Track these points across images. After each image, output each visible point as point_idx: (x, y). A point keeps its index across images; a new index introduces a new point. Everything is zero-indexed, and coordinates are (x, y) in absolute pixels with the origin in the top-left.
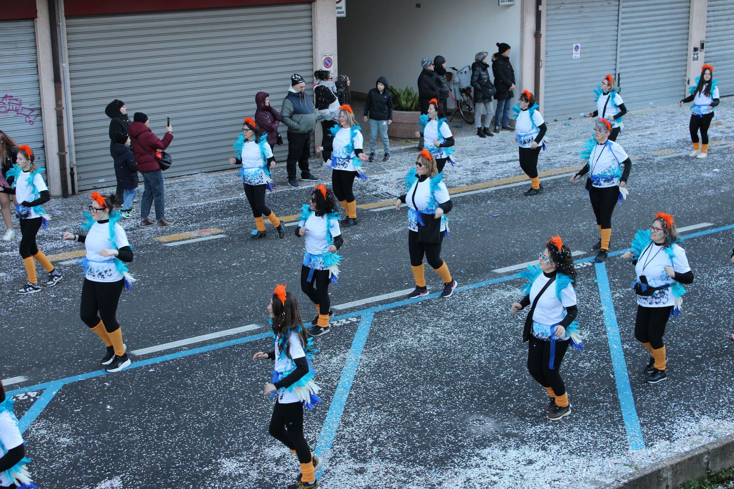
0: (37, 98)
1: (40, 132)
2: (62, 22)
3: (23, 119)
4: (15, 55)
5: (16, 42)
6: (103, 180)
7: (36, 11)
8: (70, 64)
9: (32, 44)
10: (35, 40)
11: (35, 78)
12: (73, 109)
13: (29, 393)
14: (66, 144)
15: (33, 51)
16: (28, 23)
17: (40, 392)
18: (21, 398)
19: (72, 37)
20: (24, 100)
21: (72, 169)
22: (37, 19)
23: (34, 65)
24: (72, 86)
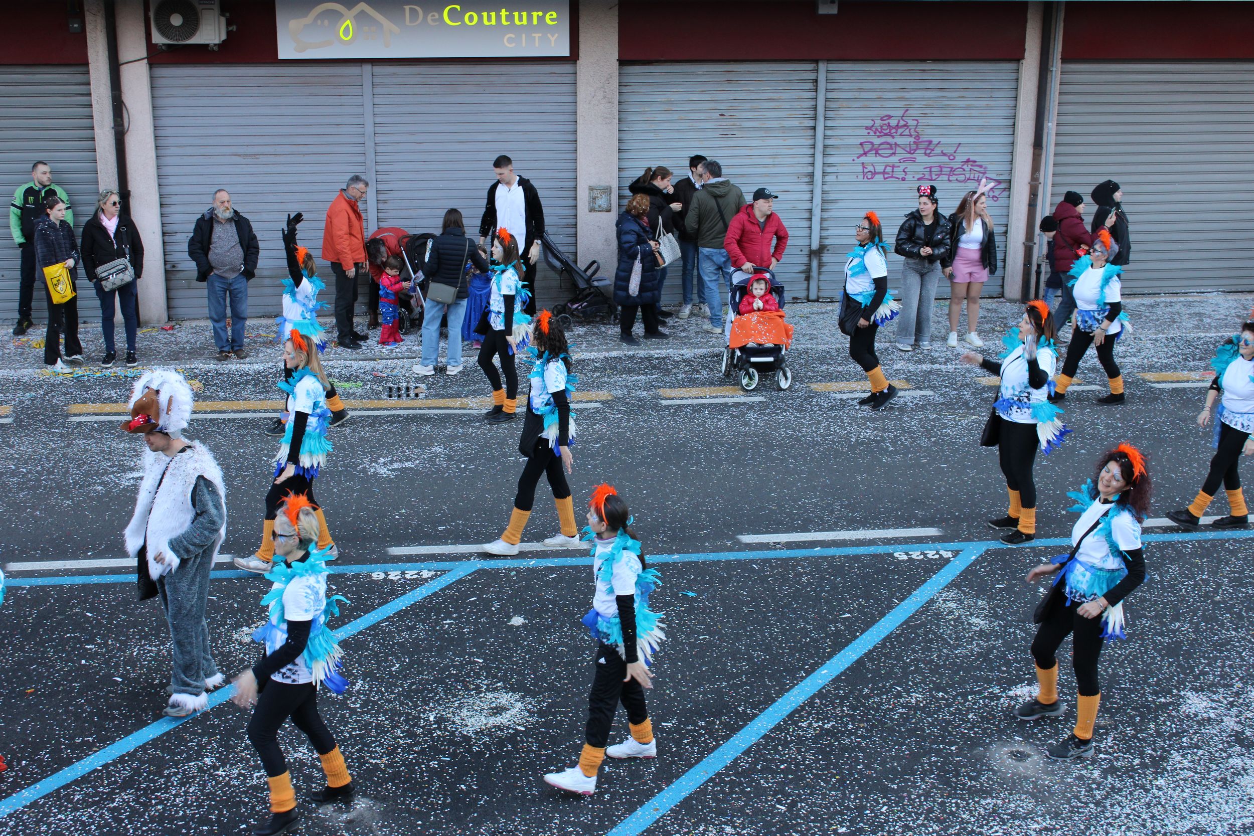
0: (1007, 167)
1: (1004, 212)
2: (1057, 66)
4: (987, 107)
7: (1024, 50)
8: (1058, 124)
9: (1013, 94)
10: (1016, 89)
11: (1009, 139)
12: (1053, 185)
13: (942, 552)
15: (1012, 103)
16: (1012, 66)
17: (956, 553)
18: (930, 556)
19: (1067, 88)
20: (990, 167)
21: (1039, 266)
22: (1024, 61)
23: (1010, 122)
24: (1056, 155)
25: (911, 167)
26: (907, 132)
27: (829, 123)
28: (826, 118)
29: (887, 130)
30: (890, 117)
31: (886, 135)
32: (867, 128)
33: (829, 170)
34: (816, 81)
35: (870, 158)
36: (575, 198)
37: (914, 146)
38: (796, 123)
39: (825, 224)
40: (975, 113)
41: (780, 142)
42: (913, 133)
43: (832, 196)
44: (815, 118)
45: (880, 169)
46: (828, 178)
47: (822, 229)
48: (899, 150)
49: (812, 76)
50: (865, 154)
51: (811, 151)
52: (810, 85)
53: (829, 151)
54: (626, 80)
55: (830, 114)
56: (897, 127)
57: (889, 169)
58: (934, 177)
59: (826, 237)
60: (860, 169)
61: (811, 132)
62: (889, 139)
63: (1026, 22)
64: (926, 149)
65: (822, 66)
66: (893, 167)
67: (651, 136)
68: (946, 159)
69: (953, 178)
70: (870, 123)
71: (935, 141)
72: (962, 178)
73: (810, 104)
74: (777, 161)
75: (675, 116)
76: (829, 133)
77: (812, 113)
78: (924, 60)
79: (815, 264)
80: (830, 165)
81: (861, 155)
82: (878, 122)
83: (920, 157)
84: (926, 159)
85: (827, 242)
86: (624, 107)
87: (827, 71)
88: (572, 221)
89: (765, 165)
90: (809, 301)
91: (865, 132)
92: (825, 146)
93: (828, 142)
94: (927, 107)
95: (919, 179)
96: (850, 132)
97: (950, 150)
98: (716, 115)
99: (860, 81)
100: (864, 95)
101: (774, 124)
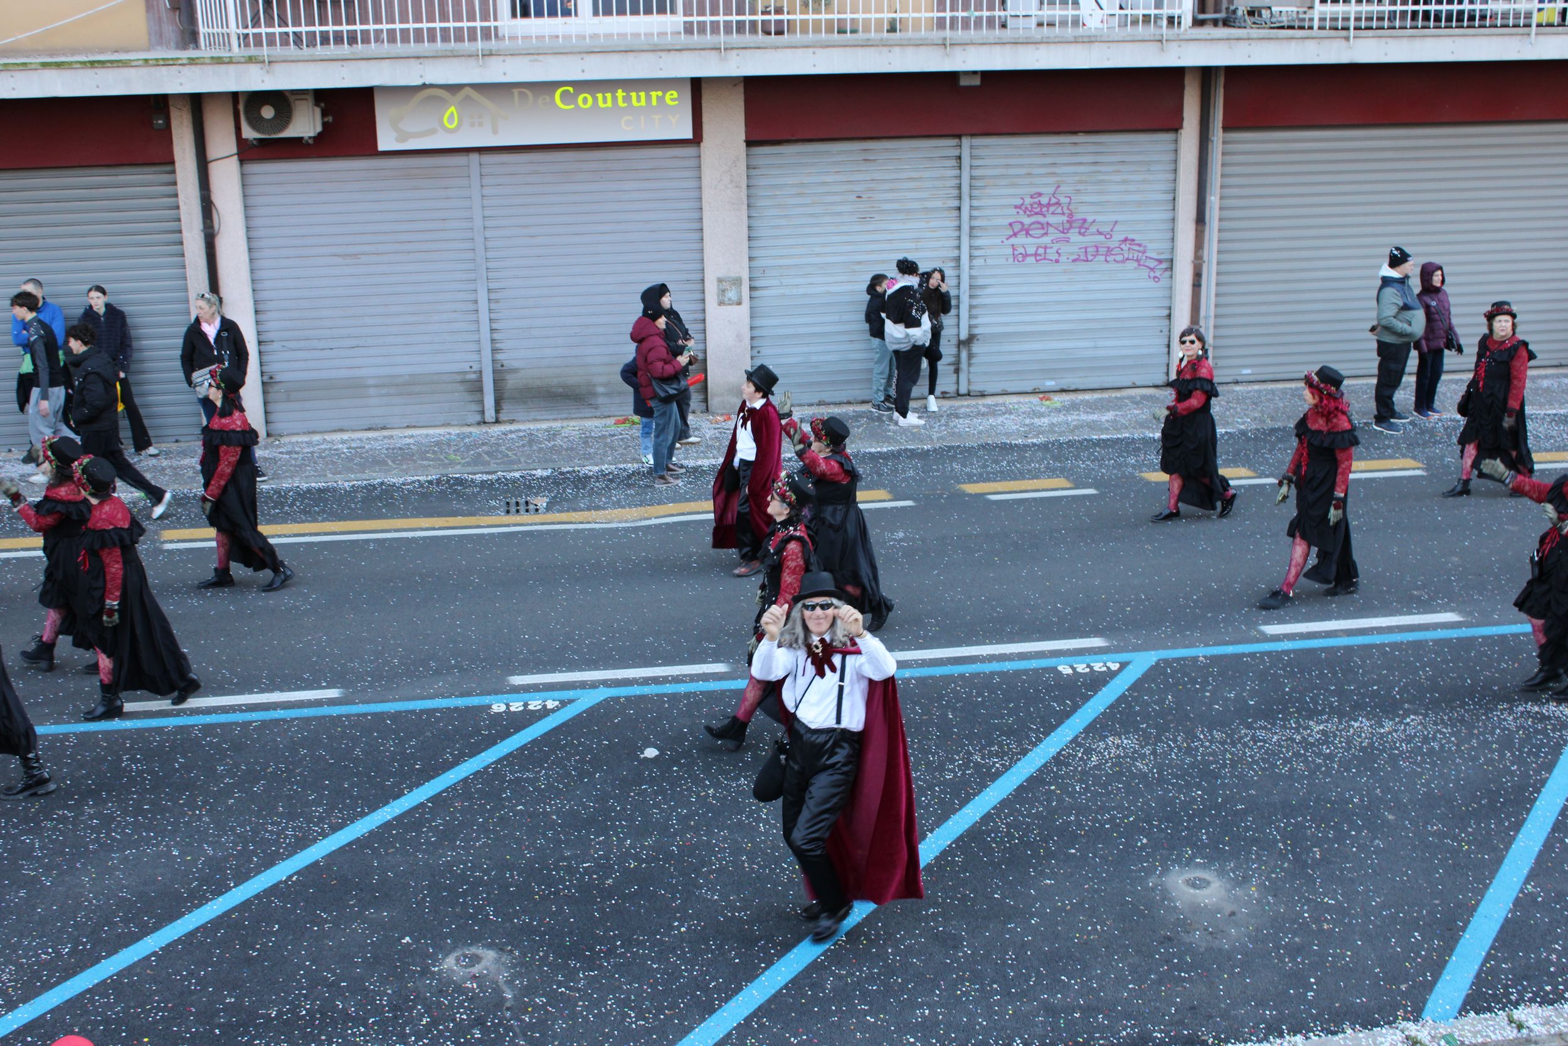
0: (1168, 245)
1: (1167, 293)
2: (1218, 135)
3: (1145, 273)
4: (1144, 181)
5: (1149, 163)
6: (1248, 371)
7: (1182, 119)
8: (1221, 198)
9: (1172, 167)
10: (1176, 161)
11: (1169, 215)
12: (1218, 263)
13: (1109, 664)
14: (1203, 313)
16: (1169, 136)
17: (1123, 665)
18: (1096, 669)
19: (1228, 158)
20: (1150, 246)
22: (1183, 132)
23: (1170, 197)
24: (1220, 230)
25: (1065, 248)
26: (1059, 210)
27: (975, 203)
28: (971, 197)
29: (1038, 209)
30: (1040, 195)
31: (1037, 214)
32: (1016, 207)
33: (976, 253)
34: (959, 158)
35: (1021, 240)
36: (703, 292)
37: (1067, 226)
38: (939, 204)
39: (974, 312)
40: (1131, 187)
41: (923, 225)
42: (1066, 211)
43: (980, 282)
44: (960, 198)
45: (1031, 250)
46: (976, 262)
47: (971, 317)
48: (1051, 230)
49: (956, 153)
50: (1015, 235)
51: (956, 234)
52: (954, 163)
53: (975, 233)
54: (754, 162)
55: (975, 193)
56: (1049, 205)
57: (1041, 251)
58: (1090, 258)
59: (975, 326)
60: (1011, 250)
61: (955, 213)
62: (1040, 218)
63: (1182, 88)
64: (1080, 228)
65: (966, 142)
66: (1045, 248)
67: (783, 222)
68: (1101, 238)
69: (1110, 258)
70: (1019, 202)
71: (1090, 219)
72: (1119, 258)
73: (956, 182)
74: (920, 245)
75: (808, 200)
76: (975, 213)
77: (955, 192)
78: (1075, 133)
79: (964, 355)
80: (978, 248)
81: (1011, 236)
82: (1028, 201)
83: (1074, 236)
84: (1081, 238)
85: (976, 331)
86: (753, 191)
87: (971, 147)
88: (700, 316)
90: (959, 395)
91: (1014, 211)
92: (971, 228)
93: (975, 223)
94: (1080, 182)
95: (1074, 261)
96: (998, 212)
97: (1106, 229)
98: (853, 197)
99: (1007, 156)
100: (1011, 171)
101: (916, 205)
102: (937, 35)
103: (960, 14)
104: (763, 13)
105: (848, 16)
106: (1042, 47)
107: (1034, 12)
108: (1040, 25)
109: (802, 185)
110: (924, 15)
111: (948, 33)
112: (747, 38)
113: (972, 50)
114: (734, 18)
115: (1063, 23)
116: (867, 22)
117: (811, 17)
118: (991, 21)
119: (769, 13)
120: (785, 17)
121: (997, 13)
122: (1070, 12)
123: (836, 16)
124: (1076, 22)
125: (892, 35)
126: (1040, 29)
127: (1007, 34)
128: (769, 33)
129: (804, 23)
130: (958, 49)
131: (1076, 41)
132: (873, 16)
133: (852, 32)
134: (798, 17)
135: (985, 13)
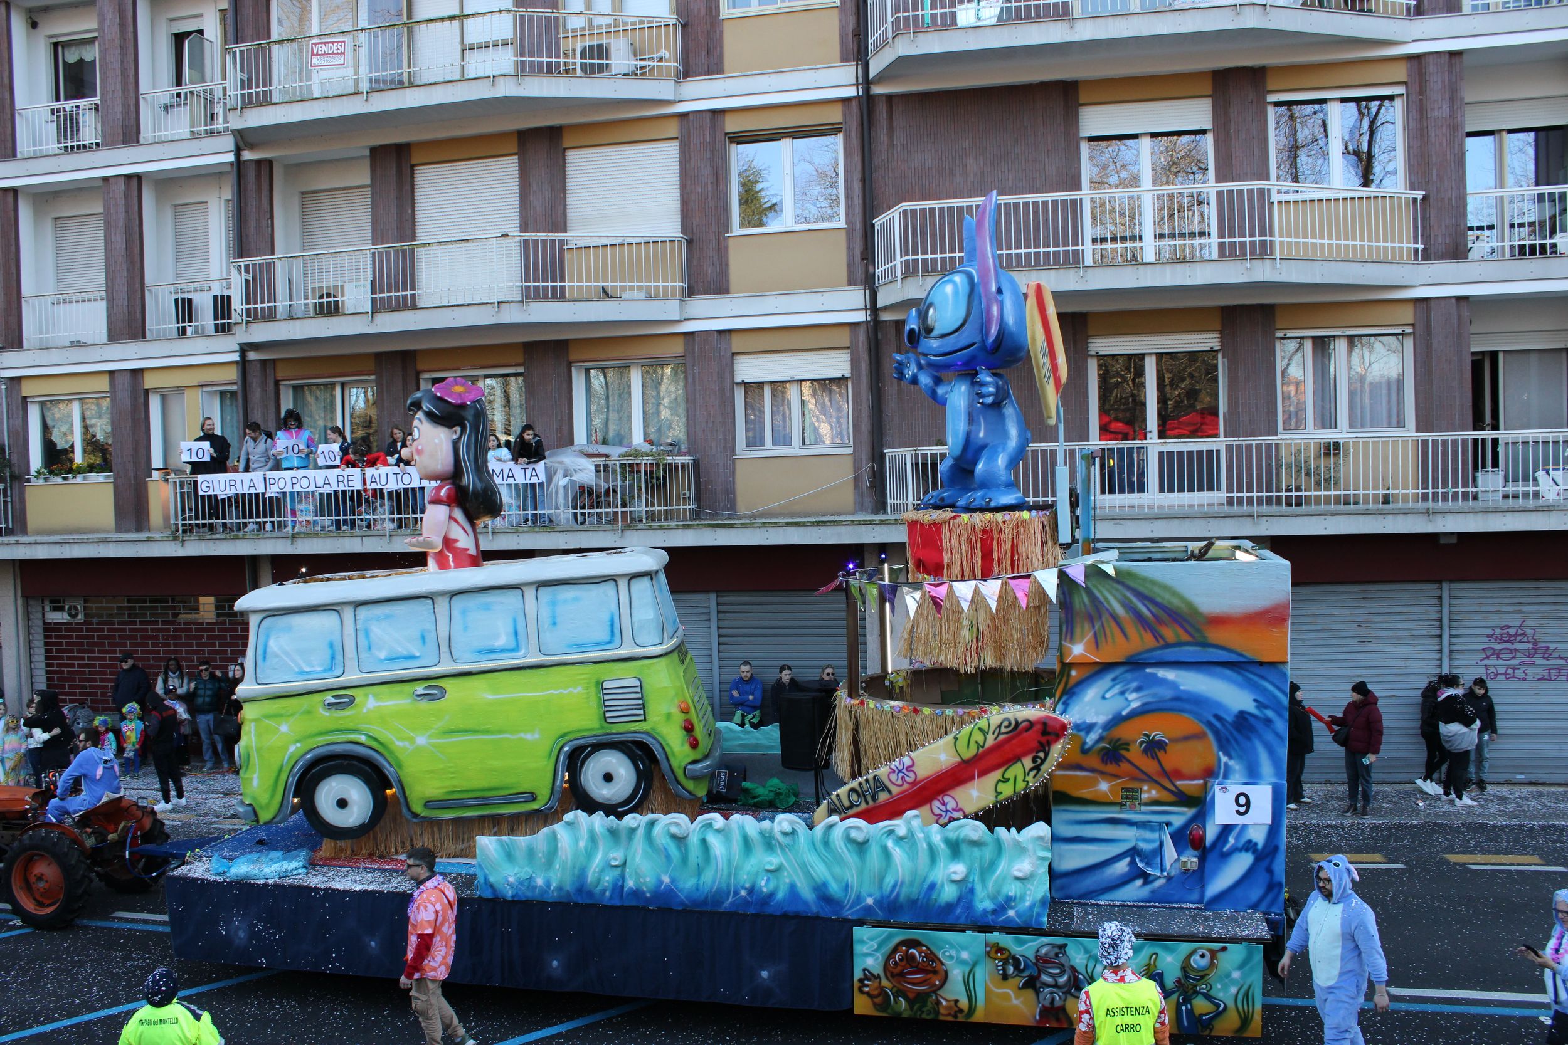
25: (1530, 669)
26: (1525, 639)
27: (1454, 632)
28: (1450, 628)
29: (1509, 638)
30: (1508, 627)
31: (1506, 642)
34: (1440, 598)
35: (1493, 661)
37: (1532, 652)
38: (1424, 632)
41: (1412, 648)
42: (1531, 640)
44: (1441, 628)
45: (1502, 670)
48: (1518, 655)
49: (1437, 594)
50: (1488, 657)
51: (1438, 656)
52: (1436, 601)
53: (1455, 655)
55: (1454, 624)
56: (1516, 635)
57: (1510, 671)
58: (1553, 677)
60: (1483, 670)
61: (1437, 640)
62: (1509, 646)
64: (1544, 654)
65: (1446, 586)
66: (1514, 669)
68: (1562, 662)
70: (1491, 632)
71: (1552, 646)
73: (1437, 616)
74: (1408, 663)
75: (1319, 627)
76: (1454, 640)
77: (1437, 624)
78: (1537, 579)
81: (1485, 659)
82: (1498, 631)
83: (1539, 660)
84: (1545, 662)
87: (1450, 590)
89: (1399, 667)
91: (1487, 639)
92: (1451, 652)
93: (1454, 648)
94: (1543, 618)
95: (1539, 679)
96: (1473, 639)
98: (1354, 626)
99: (1479, 597)
100: (1484, 609)
101: (1406, 633)
102: (1421, 505)
103: (1440, 490)
104: (1287, 491)
105: (1352, 492)
106: (1508, 514)
107: (1501, 489)
108: (1506, 497)
109: (1315, 616)
110: (1411, 491)
111: (1430, 504)
112: (1275, 508)
113: (1450, 517)
114: (1265, 494)
115: (1526, 495)
116: (1366, 497)
117: (1323, 493)
118: (1465, 496)
119: (1291, 490)
120: (1303, 493)
121: (1470, 490)
122: (1531, 488)
123: (1342, 493)
124: (1536, 495)
125: (1386, 506)
126: (1506, 501)
127: (1479, 505)
128: (1291, 505)
129: (1318, 498)
130: (1439, 517)
131: (1537, 510)
132: (1371, 492)
133: (1355, 504)
134: (1313, 493)
135: (1461, 490)
